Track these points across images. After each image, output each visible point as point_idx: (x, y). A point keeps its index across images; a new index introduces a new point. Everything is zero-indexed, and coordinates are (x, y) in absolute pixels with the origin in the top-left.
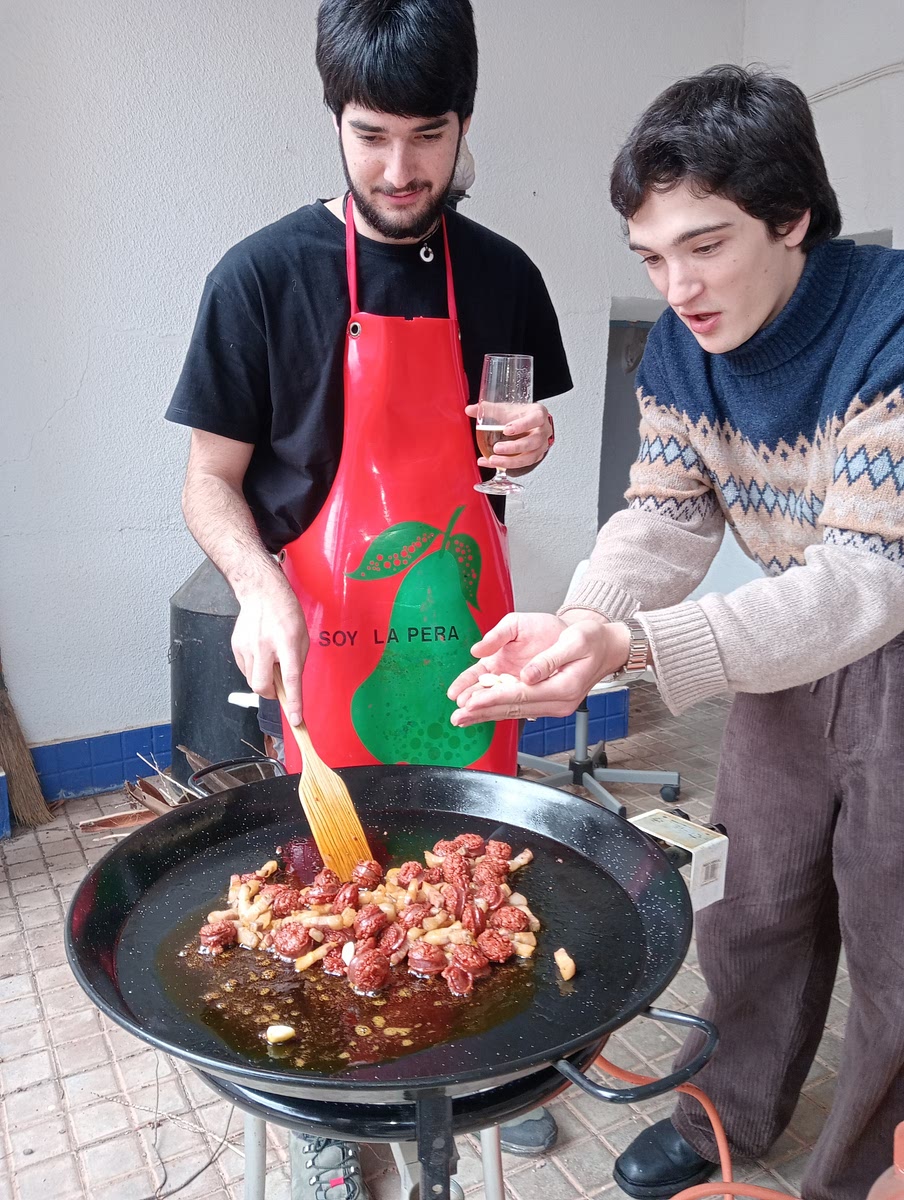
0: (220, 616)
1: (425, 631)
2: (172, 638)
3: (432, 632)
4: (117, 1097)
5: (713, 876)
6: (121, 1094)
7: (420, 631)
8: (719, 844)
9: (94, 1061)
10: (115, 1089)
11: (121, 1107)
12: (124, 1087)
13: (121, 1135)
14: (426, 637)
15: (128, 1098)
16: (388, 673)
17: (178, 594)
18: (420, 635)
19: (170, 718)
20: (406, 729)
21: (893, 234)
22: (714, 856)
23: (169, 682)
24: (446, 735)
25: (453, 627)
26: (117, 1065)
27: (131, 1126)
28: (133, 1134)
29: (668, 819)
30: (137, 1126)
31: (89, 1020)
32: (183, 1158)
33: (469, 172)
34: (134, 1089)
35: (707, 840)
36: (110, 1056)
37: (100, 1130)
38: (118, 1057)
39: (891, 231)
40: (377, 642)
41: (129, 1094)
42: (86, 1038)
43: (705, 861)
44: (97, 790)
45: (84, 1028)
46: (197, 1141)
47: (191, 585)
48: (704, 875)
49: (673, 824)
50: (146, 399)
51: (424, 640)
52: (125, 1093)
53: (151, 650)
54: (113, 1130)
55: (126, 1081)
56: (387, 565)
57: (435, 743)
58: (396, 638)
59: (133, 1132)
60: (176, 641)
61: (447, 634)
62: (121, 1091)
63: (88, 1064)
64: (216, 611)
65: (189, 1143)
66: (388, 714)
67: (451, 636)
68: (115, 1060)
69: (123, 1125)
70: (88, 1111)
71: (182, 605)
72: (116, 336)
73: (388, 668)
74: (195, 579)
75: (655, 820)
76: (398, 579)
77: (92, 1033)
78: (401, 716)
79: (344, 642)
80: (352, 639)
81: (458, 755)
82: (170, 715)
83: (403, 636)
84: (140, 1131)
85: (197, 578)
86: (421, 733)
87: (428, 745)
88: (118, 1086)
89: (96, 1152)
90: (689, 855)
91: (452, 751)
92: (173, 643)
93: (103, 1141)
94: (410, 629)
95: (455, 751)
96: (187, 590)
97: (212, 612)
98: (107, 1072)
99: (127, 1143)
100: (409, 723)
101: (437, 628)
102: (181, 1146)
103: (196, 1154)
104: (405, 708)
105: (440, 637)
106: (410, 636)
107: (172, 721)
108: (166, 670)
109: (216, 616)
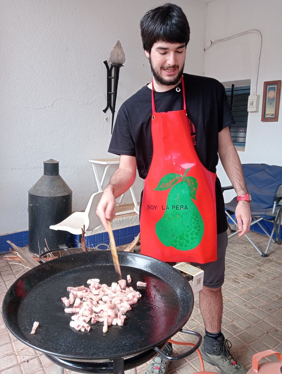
0: (45, 197)
1: (177, 207)
2: (29, 204)
3: (179, 207)
4: (13, 354)
5: (199, 283)
6: (14, 352)
7: (175, 206)
8: (201, 273)
9: (5, 342)
10: (12, 351)
11: (14, 357)
12: (15, 350)
13: (14, 366)
14: (177, 208)
15: (17, 354)
16: (166, 219)
17: (31, 190)
18: (176, 208)
19: (28, 229)
20: (172, 236)
21: (251, 80)
22: (200, 277)
23: (28, 217)
24: (185, 239)
25: (186, 206)
26: (13, 343)
27: (18, 363)
28: (18, 365)
29: (186, 265)
30: (20, 363)
31: (3, 328)
32: (35, 372)
33: (123, 59)
34: (19, 351)
35: (198, 272)
36: (11, 340)
37: (8, 365)
38: (13, 340)
39: (250, 80)
40: (163, 209)
41: (17, 352)
42: (3, 334)
43: (197, 278)
44: (4, 252)
45: (2, 331)
46: (39, 367)
47: (35, 187)
48: (197, 283)
49: (188, 267)
50: (20, 127)
51: (177, 209)
52: (16, 352)
53: (22, 207)
54: (12, 364)
55: (16, 348)
56: (165, 186)
57: (182, 241)
58: (168, 208)
59: (19, 365)
60: (30, 205)
61: (184, 208)
62: (14, 351)
63: (3, 343)
64: (43, 196)
65: (37, 367)
66: (167, 231)
67: (185, 208)
68: (12, 341)
69: (15, 363)
70: (3, 359)
71: (32, 193)
72: (10, 108)
73: (166, 217)
74: (36, 185)
75: (182, 266)
76: (168, 190)
77: (5, 332)
78: (171, 232)
79: (153, 209)
80: (155, 208)
81: (189, 246)
82: (28, 228)
83: (170, 207)
84: (21, 364)
85: (37, 185)
86: (177, 238)
87: (179, 242)
88: (13, 350)
89: (7, 372)
90: (193, 277)
91: (187, 244)
92: (29, 205)
93: (8, 368)
94: (172, 206)
95: (188, 244)
96: (34, 189)
97: (42, 196)
98: (10, 345)
99: (17, 369)
100: (173, 234)
101: (181, 206)
102: (34, 369)
103: (39, 371)
104: (172, 230)
105: (182, 208)
106: (173, 208)
107: (29, 229)
108: (27, 214)
109: (43, 197)
